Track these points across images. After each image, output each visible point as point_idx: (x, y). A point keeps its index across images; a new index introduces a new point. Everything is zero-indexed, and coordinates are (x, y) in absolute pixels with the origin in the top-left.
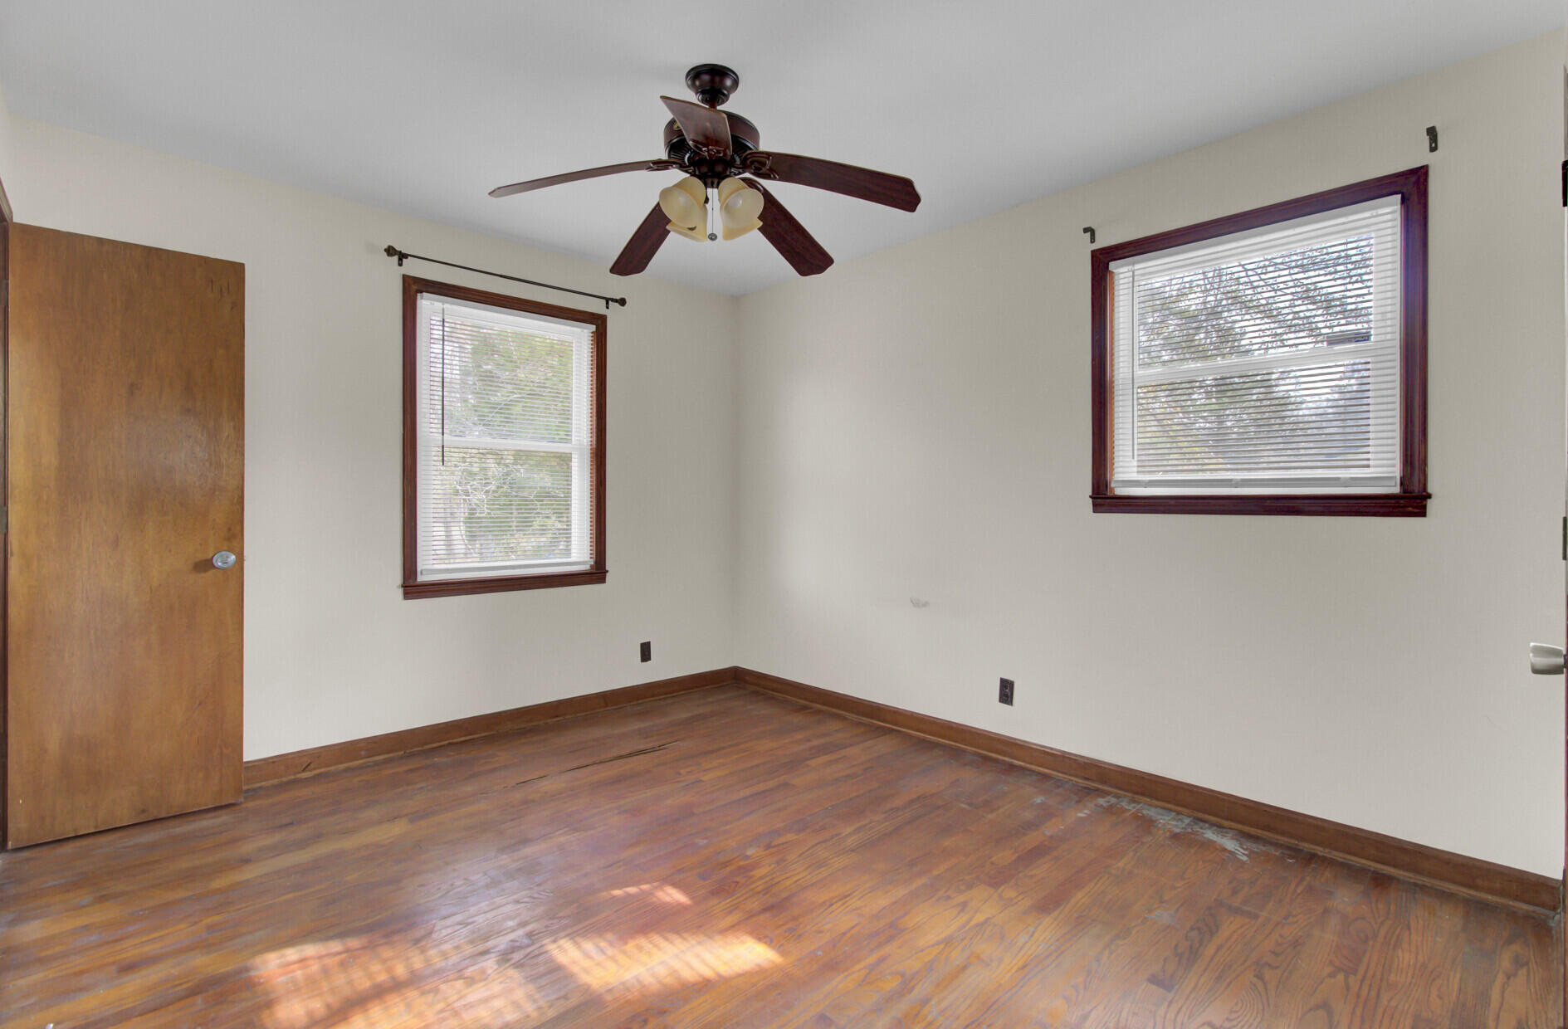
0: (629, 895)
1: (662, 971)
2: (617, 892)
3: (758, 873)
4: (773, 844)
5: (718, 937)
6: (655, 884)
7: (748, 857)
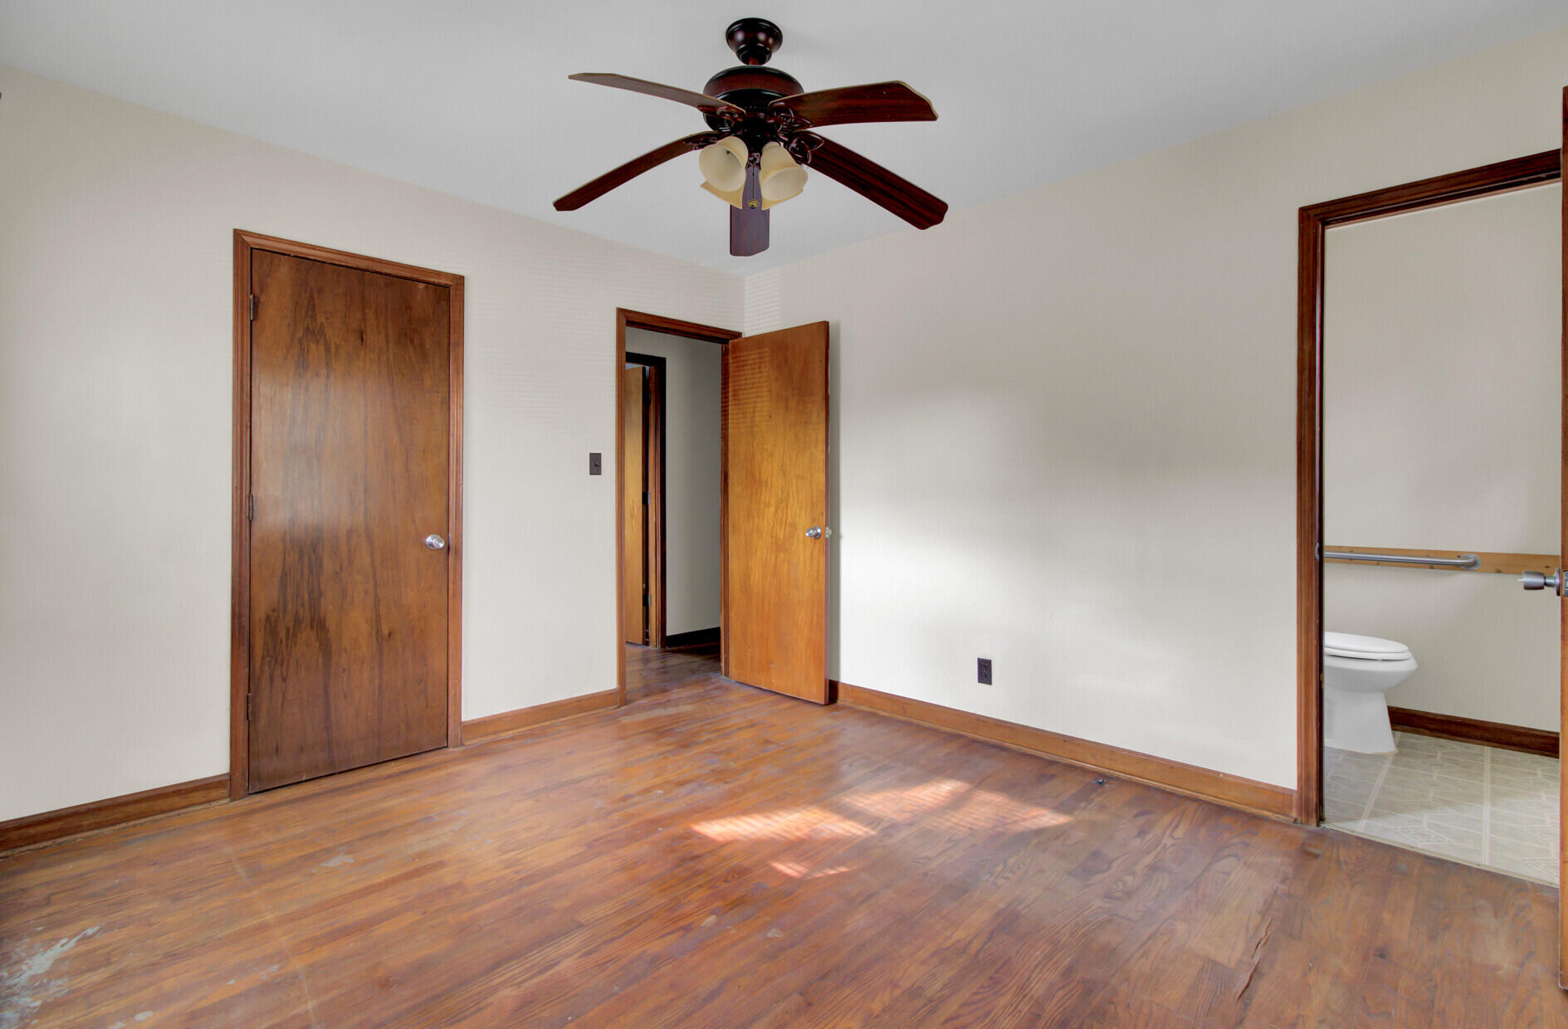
0: (832, 867)
1: (776, 818)
2: (843, 869)
3: (702, 893)
4: (681, 932)
5: (740, 838)
6: (810, 878)
7: (712, 913)
